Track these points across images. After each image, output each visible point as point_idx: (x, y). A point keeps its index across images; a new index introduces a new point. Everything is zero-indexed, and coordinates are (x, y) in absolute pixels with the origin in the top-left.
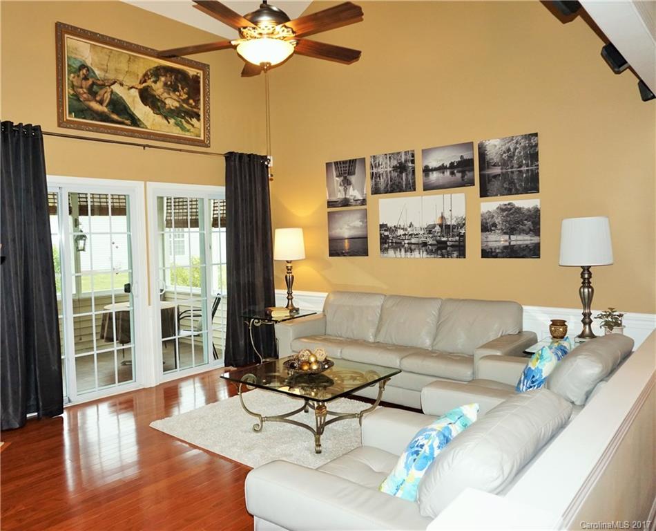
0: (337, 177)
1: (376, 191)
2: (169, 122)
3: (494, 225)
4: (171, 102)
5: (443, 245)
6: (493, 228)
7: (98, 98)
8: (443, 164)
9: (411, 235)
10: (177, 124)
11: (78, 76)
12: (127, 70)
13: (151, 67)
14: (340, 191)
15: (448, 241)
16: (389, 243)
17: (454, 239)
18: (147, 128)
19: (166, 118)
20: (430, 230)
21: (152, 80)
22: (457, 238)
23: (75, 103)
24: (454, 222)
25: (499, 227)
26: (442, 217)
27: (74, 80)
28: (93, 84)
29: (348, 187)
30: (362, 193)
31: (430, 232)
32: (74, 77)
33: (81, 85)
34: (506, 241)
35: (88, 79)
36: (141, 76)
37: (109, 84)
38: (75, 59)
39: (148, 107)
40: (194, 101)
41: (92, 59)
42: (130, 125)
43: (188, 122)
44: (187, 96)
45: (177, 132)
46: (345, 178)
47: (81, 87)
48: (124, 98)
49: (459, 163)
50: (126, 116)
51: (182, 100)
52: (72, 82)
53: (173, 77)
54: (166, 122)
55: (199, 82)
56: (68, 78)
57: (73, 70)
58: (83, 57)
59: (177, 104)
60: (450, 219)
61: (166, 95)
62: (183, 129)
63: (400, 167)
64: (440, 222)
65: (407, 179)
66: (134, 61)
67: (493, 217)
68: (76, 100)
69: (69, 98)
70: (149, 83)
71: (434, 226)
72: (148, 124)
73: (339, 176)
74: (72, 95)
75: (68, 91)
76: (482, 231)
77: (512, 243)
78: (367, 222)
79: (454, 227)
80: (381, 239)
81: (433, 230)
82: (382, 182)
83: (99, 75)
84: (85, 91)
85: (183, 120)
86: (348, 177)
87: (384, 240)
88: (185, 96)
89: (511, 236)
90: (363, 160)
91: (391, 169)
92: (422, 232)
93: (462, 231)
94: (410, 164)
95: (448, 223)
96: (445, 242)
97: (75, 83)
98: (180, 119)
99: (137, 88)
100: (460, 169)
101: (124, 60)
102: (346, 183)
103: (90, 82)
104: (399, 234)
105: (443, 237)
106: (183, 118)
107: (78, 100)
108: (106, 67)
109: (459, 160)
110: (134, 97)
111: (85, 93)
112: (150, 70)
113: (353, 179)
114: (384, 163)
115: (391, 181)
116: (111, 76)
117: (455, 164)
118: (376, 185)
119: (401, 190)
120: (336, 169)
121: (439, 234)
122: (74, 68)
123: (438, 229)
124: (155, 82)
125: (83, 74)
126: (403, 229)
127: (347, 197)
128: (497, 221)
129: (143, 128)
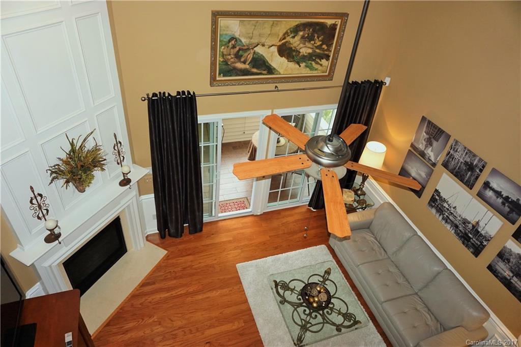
0: (425, 132)
1: (445, 165)
2: (300, 66)
3: (509, 261)
4: (305, 50)
5: (468, 239)
6: (506, 261)
7: (242, 60)
8: (501, 192)
9: (452, 213)
10: (307, 66)
11: (228, 47)
12: (269, 33)
13: (292, 26)
14: (422, 143)
15: (472, 239)
16: (436, 204)
17: (477, 242)
18: (280, 74)
19: (298, 63)
20: (465, 222)
21: (291, 36)
22: (479, 243)
23: (224, 67)
24: (483, 232)
25: (510, 264)
26: (478, 223)
27: (224, 50)
28: (240, 50)
29: (429, 146)
30: (436, 159)
31: (464, 223)
32: (224, 49)
33: (230, 52)
34: (509, 276)
35: (236, 47)
36: (281, 35)
37: (253, 47)
38: (226, 34)
39: (284, 58)
40: (327, 46)
41: (240, 31)
42: (266, 74)
43: (317, 63)
44: (321, 43)
45: (305, 72)
46: (430, 138)
47: (230, 55)
48: (264, 55)
49: (513, 202)
50: (263, 69)
51: (316, 47)
52: (223, 52)
53: (311, 30)
54: (298, 66)
55: (336, 29)
56: (220, 49)
57: (224, 43)
58: (232, 32)
59: (310, 51)
60: (482, 229)
61: (301, 45)
62: (312, 68)
63: (469, 165)
64: (474, 224)
65: (470, 178)
66: (277, 24)
67: (511, 255)
68: (224, 65)
69: (219, 64)
70: (288, 39)
71: (469, 223)
72: (281, 71)
73: (427, 133)
74: (222, 62)
75: (219, 59)
76: (498, 255)
77: (512, 281)
78: (429, 179)
79: (481, 235)
80: (432, 197)
81: (467, 224)
82: (452, 164)
83: (245, 42)
84: (232, 56)
85: (313, 63)
86: (432, 139)
87: (433, 200)
88: (319, 43)
89: (514, 277)
90: (448, 137)
91: (463, 161)
92: (459, 218)
93: (485, 243)
94: (478, 171)
95: (479, 230)
96: (470, 238)
97: (225, 53)
98: (310, 62)
99: (276, 46)
100: (511, 206)
101: (267, 26)
102: (429, 143)
103: (237, 49)
104: (444, 205)
105: (471, 234)
106: (314, 60)
107: (227, 64)
108: (251, 34)
109: (515, 200)
110: (273, 53)
111: (232, 58)
112: (290, 29)
113: (435, 144)
114: (461, 153)
115: (458, 169)
116: (255, 41)
117: (510, 200)
118: (447, 161)
119: (462, 181)
120: (427, 126)
121: (469, 230)
122: (225, 42)
123: (470, 226)
124: (293, 37)
125: (232, 44)
126: (449, 205)
127: (425, 152)
128: (511, 260)
129: (277, 74)
